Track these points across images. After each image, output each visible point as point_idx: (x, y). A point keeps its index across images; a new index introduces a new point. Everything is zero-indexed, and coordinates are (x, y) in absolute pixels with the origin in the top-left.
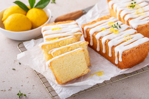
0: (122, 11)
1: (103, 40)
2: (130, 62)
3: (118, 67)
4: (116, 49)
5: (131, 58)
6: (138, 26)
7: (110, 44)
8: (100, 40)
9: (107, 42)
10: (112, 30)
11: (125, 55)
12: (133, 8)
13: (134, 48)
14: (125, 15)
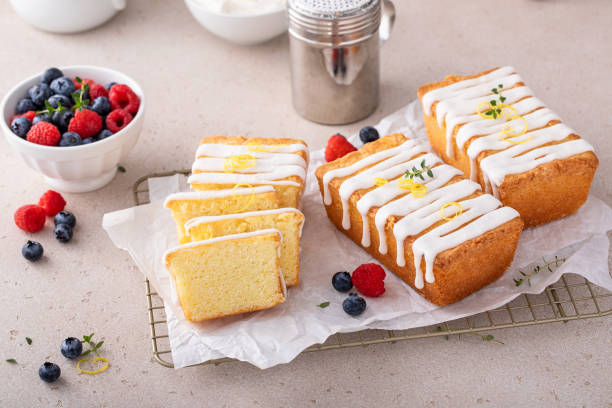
0: (460, 125)
1: (380, 218)
2: (459, 284)
3: (426, 298)
4: (418, 247)
5: (461, 273)
6: (507, 177)
7: (400, 231)
8: (371, 215)
9: (390, 225)
10: (406, 184)
11: (443, 265)
12: (495, 117)
13: (470, 241)
14: (470, 140)
